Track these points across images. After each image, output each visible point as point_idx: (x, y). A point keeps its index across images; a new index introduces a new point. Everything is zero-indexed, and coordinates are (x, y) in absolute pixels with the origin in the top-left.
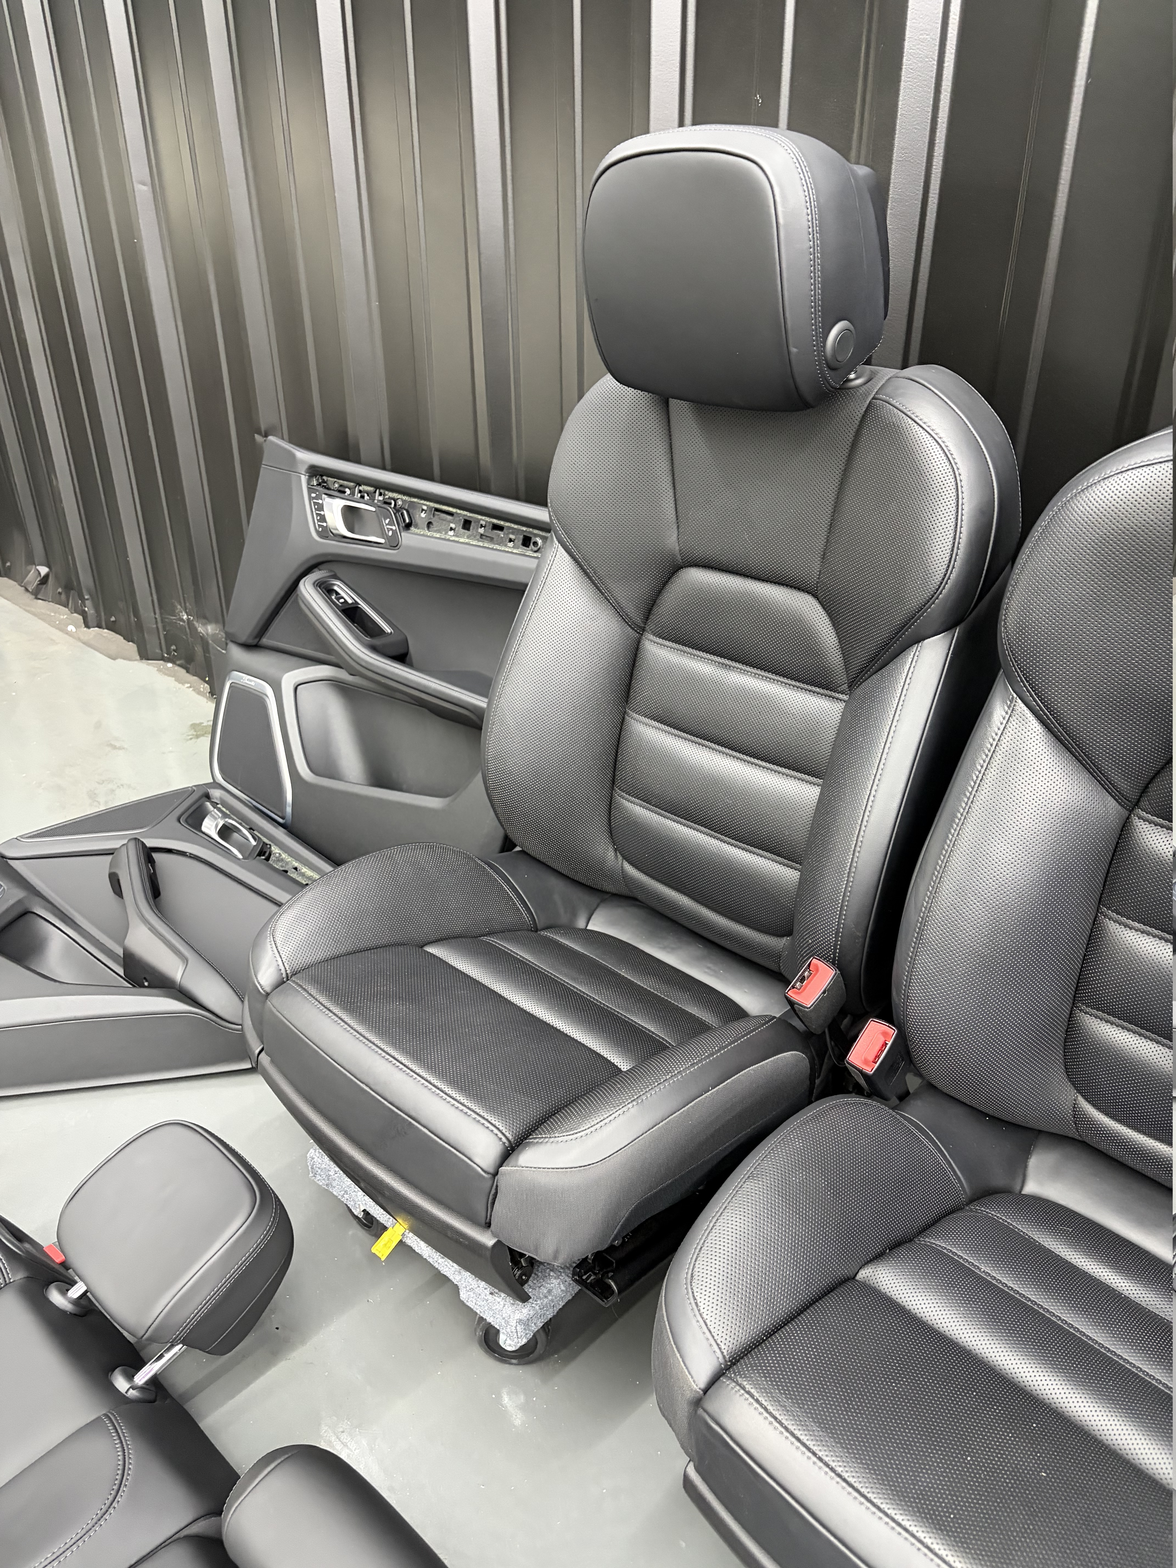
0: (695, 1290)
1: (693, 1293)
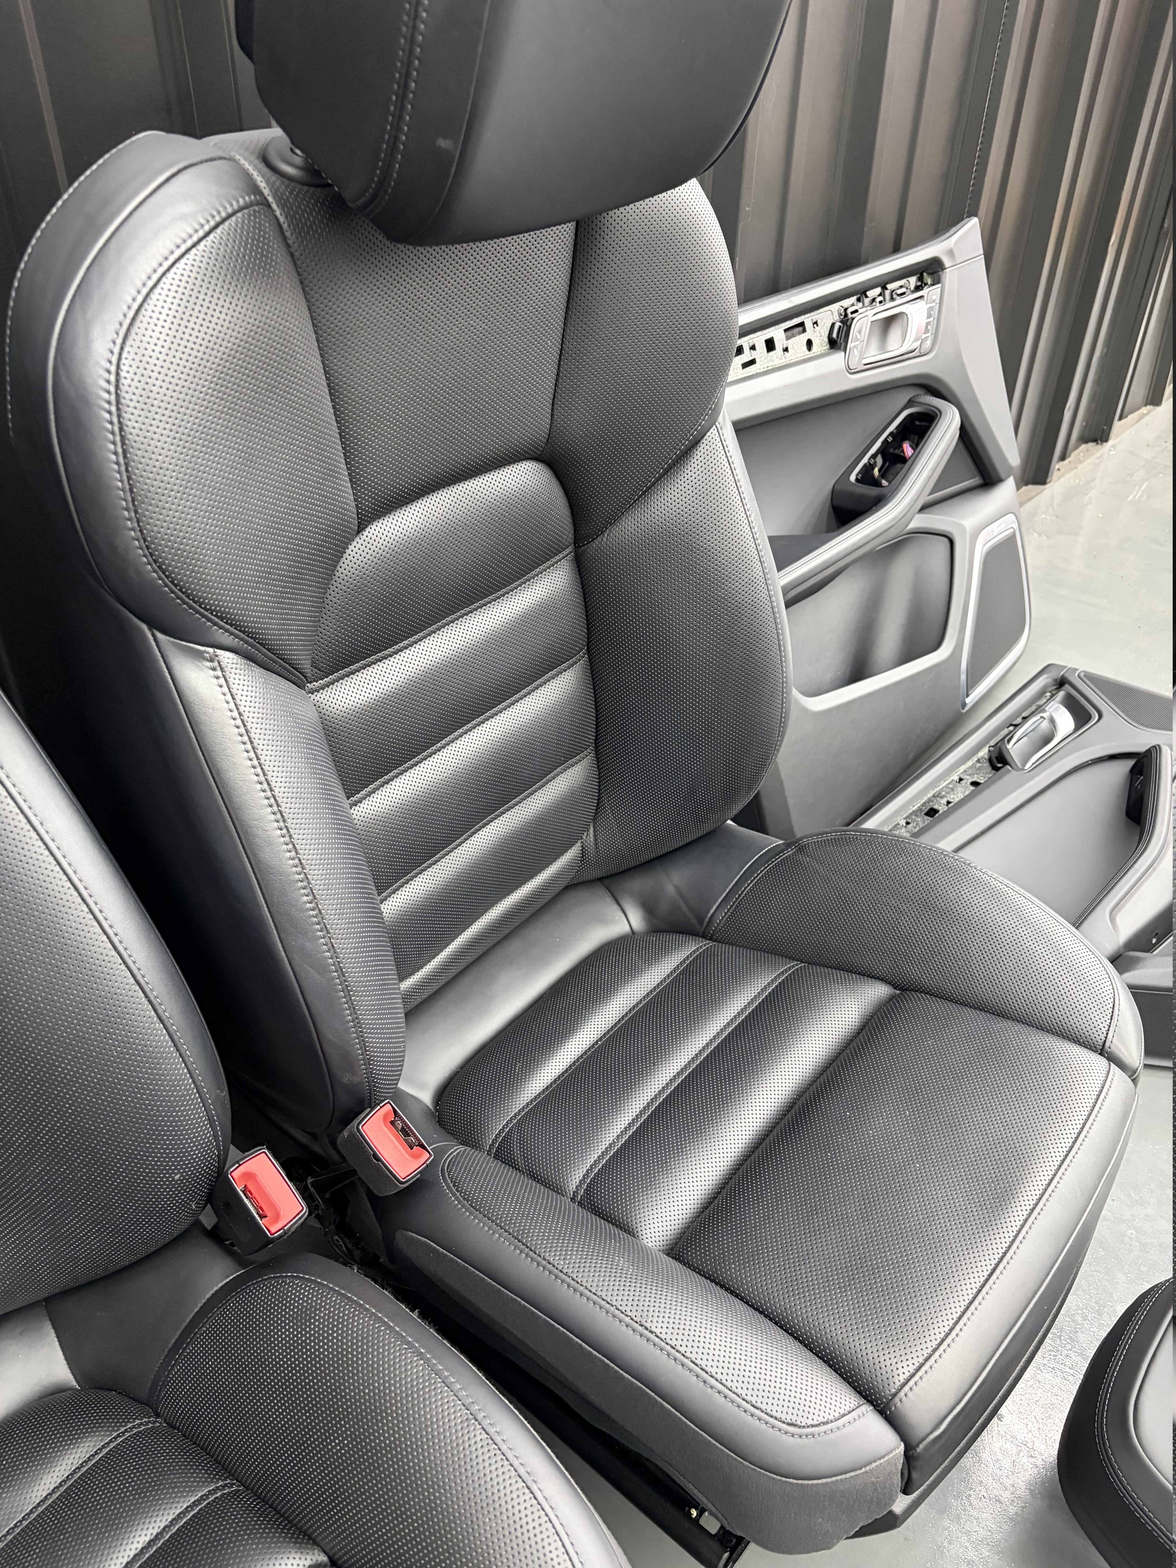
0: (810, 1422)
1: (813, 1426)
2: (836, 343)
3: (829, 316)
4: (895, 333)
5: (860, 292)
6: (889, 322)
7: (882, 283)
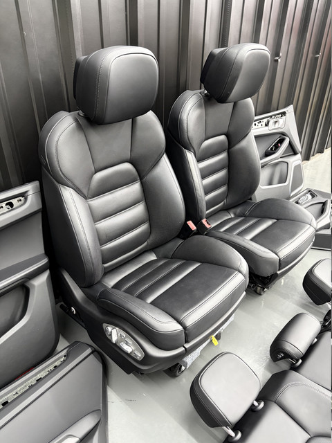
2: (267, 125)
3: (265, 120)
4: (277, 124)
5: (271, 117)
6: (276, 122)
7: (275, 115)
